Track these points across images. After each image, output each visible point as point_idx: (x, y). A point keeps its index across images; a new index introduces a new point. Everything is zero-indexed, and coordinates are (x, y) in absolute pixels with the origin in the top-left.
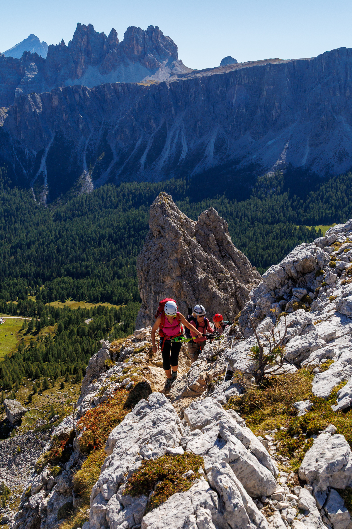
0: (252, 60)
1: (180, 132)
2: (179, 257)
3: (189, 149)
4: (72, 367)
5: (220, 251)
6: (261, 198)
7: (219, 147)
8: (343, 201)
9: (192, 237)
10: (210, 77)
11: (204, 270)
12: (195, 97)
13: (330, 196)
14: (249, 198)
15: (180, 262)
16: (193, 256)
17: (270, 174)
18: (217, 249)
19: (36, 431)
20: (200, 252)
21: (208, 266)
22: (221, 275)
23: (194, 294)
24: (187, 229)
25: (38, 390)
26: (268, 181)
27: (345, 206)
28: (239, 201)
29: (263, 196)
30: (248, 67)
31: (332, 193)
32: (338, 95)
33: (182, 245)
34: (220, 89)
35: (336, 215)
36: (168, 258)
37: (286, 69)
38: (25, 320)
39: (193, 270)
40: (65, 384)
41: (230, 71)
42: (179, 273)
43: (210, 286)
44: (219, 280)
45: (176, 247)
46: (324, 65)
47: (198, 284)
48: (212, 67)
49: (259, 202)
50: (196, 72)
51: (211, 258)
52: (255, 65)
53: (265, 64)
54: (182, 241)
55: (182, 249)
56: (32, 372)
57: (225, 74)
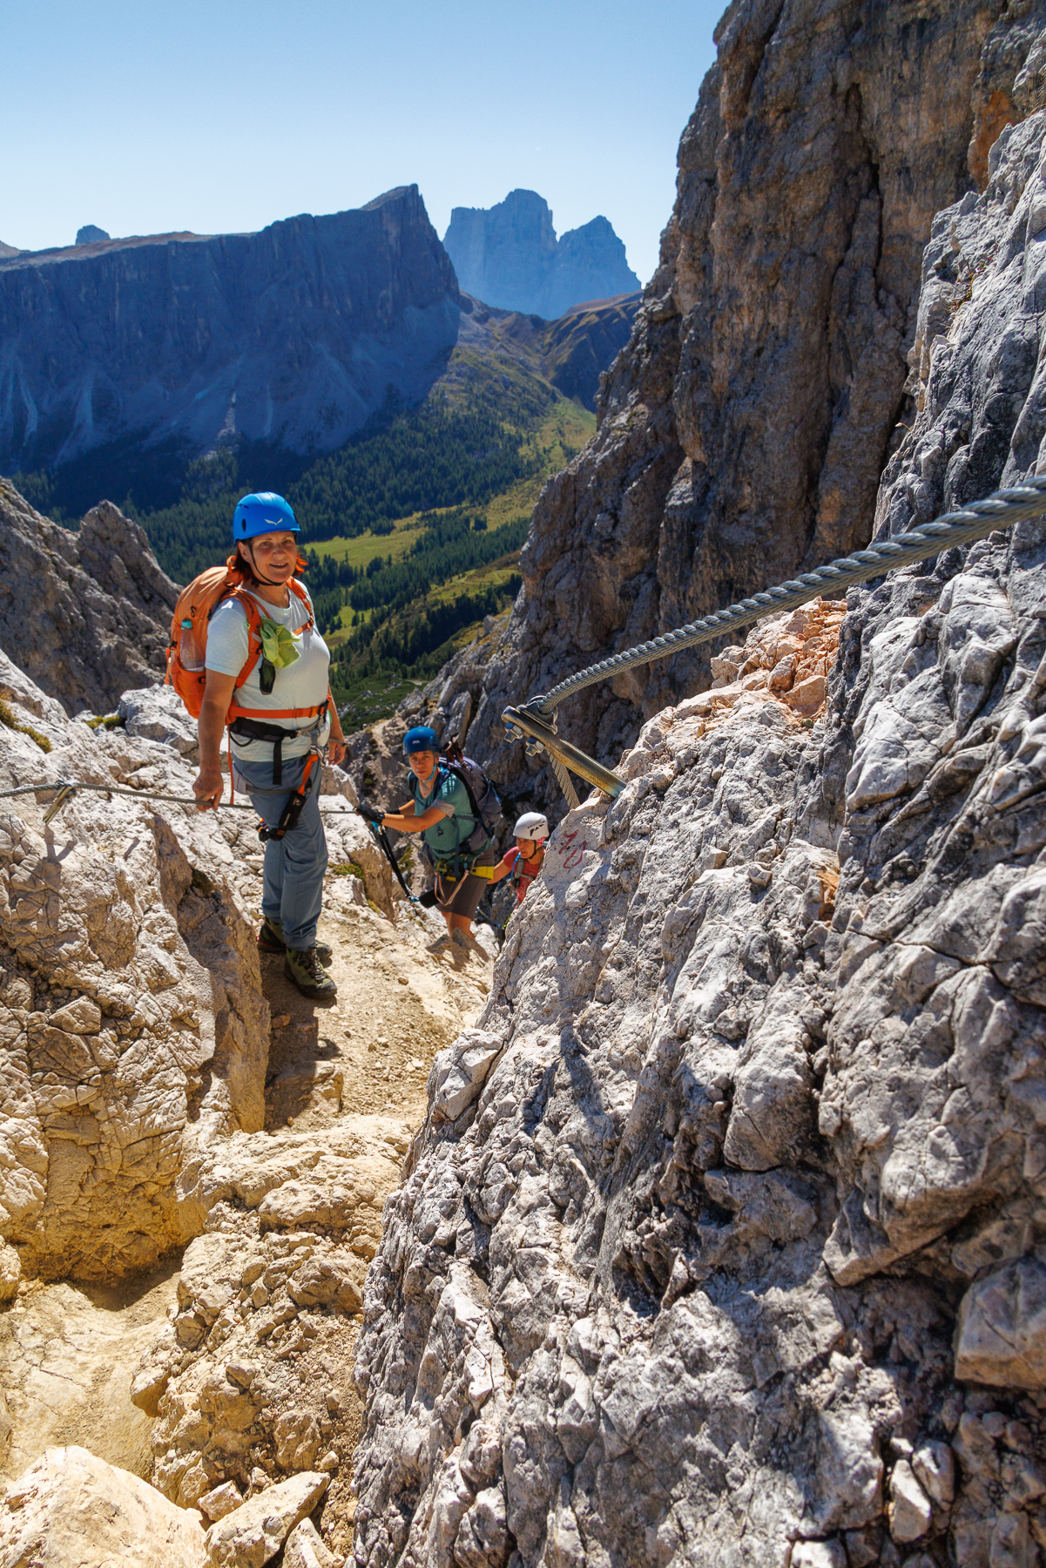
0: (140, 234)
1: (16, 378)
2: (51, 608)
3: (41, 413)
5: (139, 589)
6: (199, 501)
7: (103, 407)
8: (345, 497)
9: (73, 564)
10: (59, 266)
11: (112, 630)
12: (34, 307)
13: (322, 490)
14: (178, 502)
15: (56, 619)
16: (84, 604)
17: (211, 456)
18: (131, 585)
20: (97, 594)
21: (119, 622)
22: (149, 637)
23: (99, 682)
24: (59, 549)
26: (209, 469)
27: (348, 506)
28: (159, 508)
29: (203, 496)
30: (134, 246)
31: (323, 483)
32: (310, 304)
33: (54, 584)
34: (84, 290)
35: (337, 522)
36: (29, 613)
37: (208, 253)
39: (87, 632)
41: (97, 254)
42: (57, 643)
43: (130, 661)
44: (148, 648)
45: (40, 588)
46: (276, 246)
47: (105, 661)
48: (61, 245)
49: (197, 509)
50: (26, 255)
51: (123, 605)
52: (146, 243)
53: (165, 242)
54: (52, 573)
55: (56, 591)
57: (89, 261)
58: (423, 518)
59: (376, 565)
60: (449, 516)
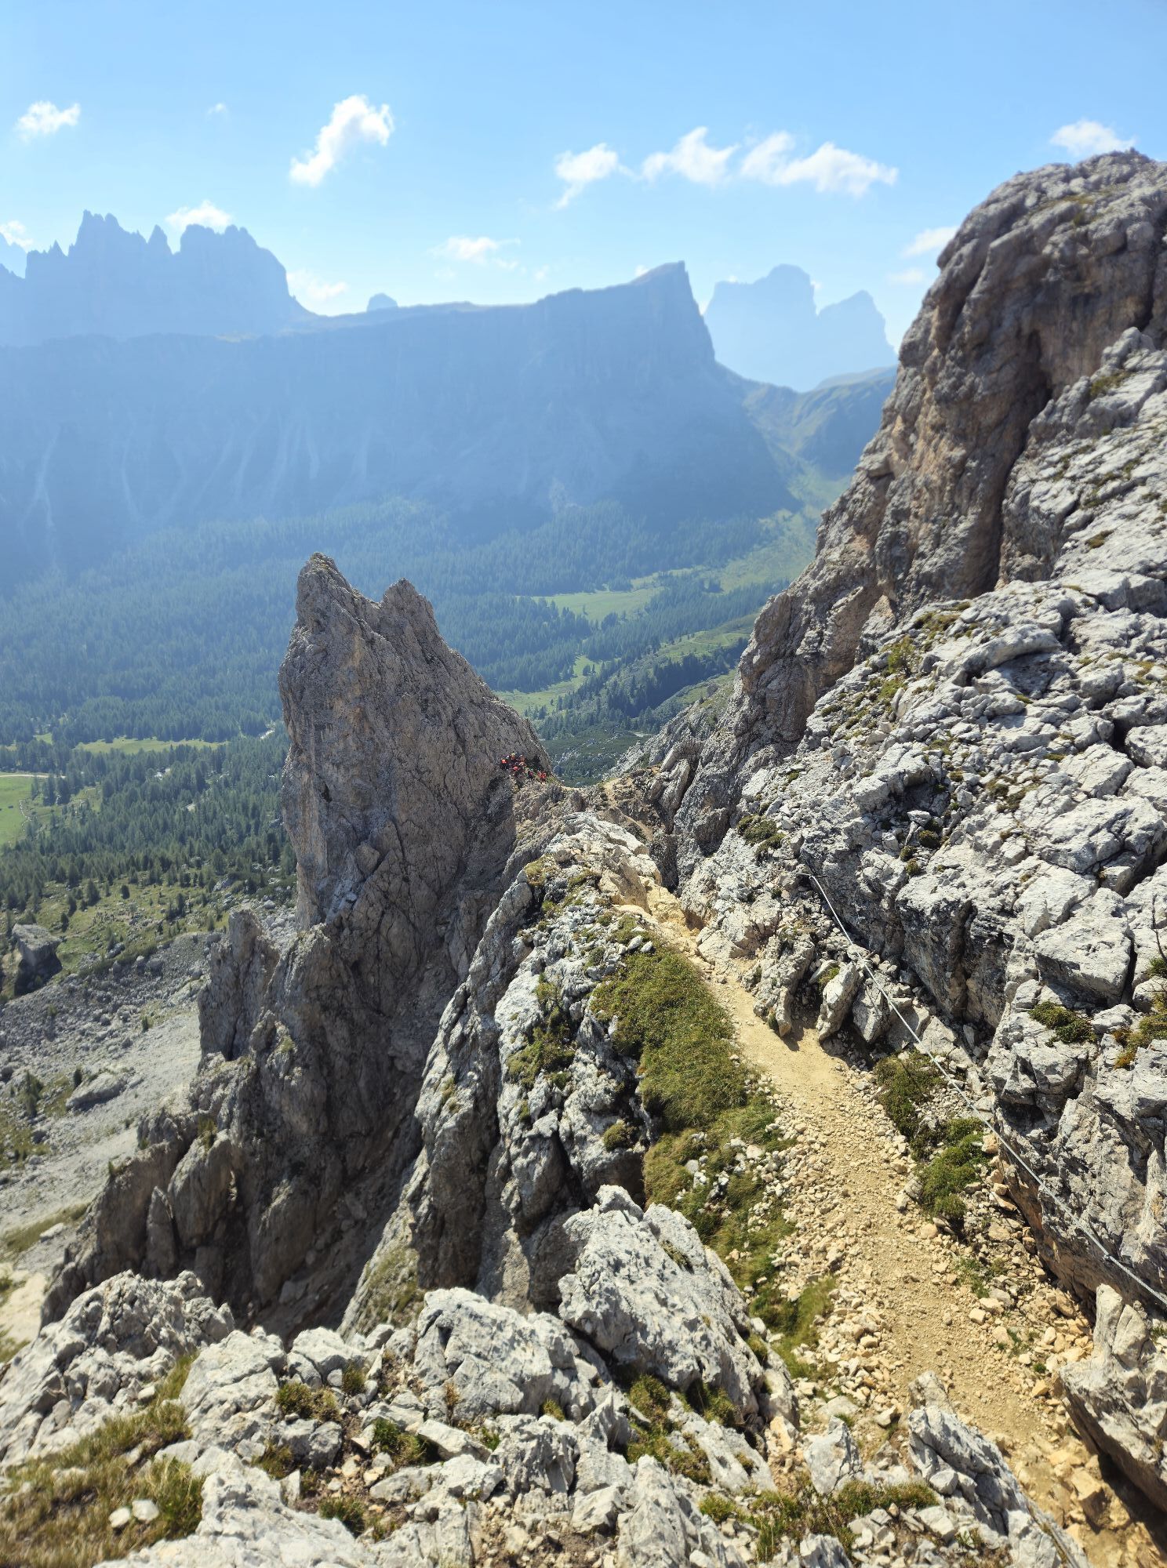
0: (424, 303)
2: (354, 663)
3: (322, 460)
4: (141, 856)
5: (423, 651)
9: (374, 628)
10: (351, 331)
13: (567, 546)
15: (358, 673)
16: (381, 662)
18: (417, 648)
19: (83, 975)
20: (391, 655)
21: (406, 679)
24: (364, 615)
25: (79, 904)
27: (590, 563)
30: (420, 315)
31: (569, 540)
33: (360, 645)
34: (370, 353)
35: (579, 578)
37: (485, 323)
38: (36, 780)
39: (380, 685)
40: (131, 887)
41: (385, 320)
42: (358, 693)
44: (426, 701)
45: (350, 648)
46: (547, 317)
47: (393, 710)
56: (63, 872)
58: (660, 577)
59: (611, 620)
60: (685, 578)
